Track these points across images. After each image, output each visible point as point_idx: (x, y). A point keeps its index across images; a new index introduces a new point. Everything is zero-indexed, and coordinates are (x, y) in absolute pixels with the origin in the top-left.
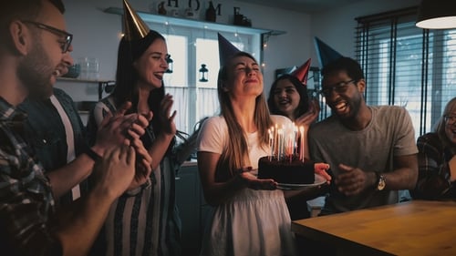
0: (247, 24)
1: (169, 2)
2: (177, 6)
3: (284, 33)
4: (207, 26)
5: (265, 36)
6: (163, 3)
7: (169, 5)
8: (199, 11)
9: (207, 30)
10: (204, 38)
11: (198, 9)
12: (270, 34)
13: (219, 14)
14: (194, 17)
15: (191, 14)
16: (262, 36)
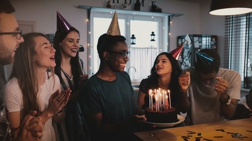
0: (159, 11)
1: (114, 1)
2: (118, 2)
3: (183, 15)
4: (135, 13)
5: (171, 17)
6: (109, 2)
7: (114, 2)
8: (131, 5)
9: (136, 15)
10: (133, 19)
11: (130, 3)
12: (173, 16)
13: (143, 6)
14: (127, 8)
15: (125, 7)
16: (169, 17)
